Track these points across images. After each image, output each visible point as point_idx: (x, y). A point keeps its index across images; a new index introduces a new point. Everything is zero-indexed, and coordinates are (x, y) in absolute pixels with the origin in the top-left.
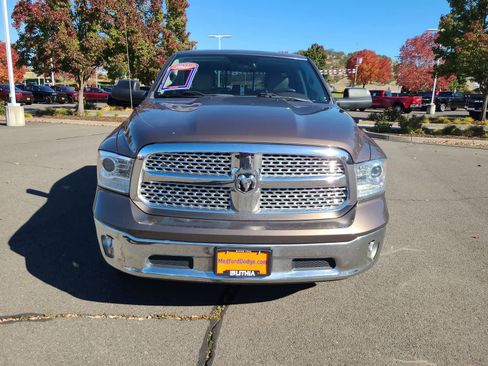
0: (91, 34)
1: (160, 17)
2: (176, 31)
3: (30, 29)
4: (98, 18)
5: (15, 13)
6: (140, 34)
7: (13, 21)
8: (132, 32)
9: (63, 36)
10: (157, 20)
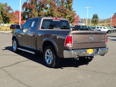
0: (42, 11)
1: (64, 4)
2: (69, 8)
3: (26, 10)
4: (44, 7)
5: (23, 6)
6: (55, 11)
7: (22, 8)
8: (53, 10)
9: (34, 12)
10: (63, 5)
